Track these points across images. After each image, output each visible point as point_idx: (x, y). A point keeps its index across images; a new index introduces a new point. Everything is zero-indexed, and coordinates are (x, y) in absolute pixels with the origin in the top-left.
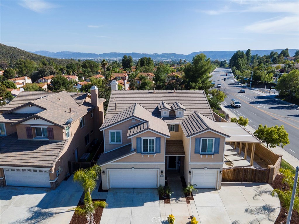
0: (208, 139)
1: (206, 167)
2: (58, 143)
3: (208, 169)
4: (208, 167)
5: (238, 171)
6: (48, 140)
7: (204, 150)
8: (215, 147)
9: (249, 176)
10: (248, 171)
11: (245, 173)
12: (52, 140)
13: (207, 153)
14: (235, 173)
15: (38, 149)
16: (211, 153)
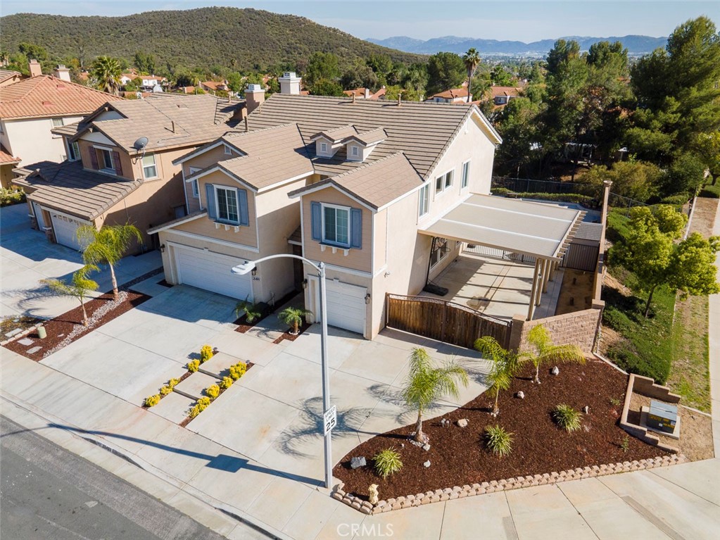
0: (336, 207)
1: (337, 277)
2: (125, 183)
3: (342, 284)
4: (341, 279)
5: (432, 309)
6: (116, 175)
7: (330, 235)
8: (352, 232)
9: (458, 329)
10: (455, 314)
11: (450, 320)
12: (120, 177)
13: (336, 243)
14: (426, 315)
15: (95, 188)
16: (345, 245)
